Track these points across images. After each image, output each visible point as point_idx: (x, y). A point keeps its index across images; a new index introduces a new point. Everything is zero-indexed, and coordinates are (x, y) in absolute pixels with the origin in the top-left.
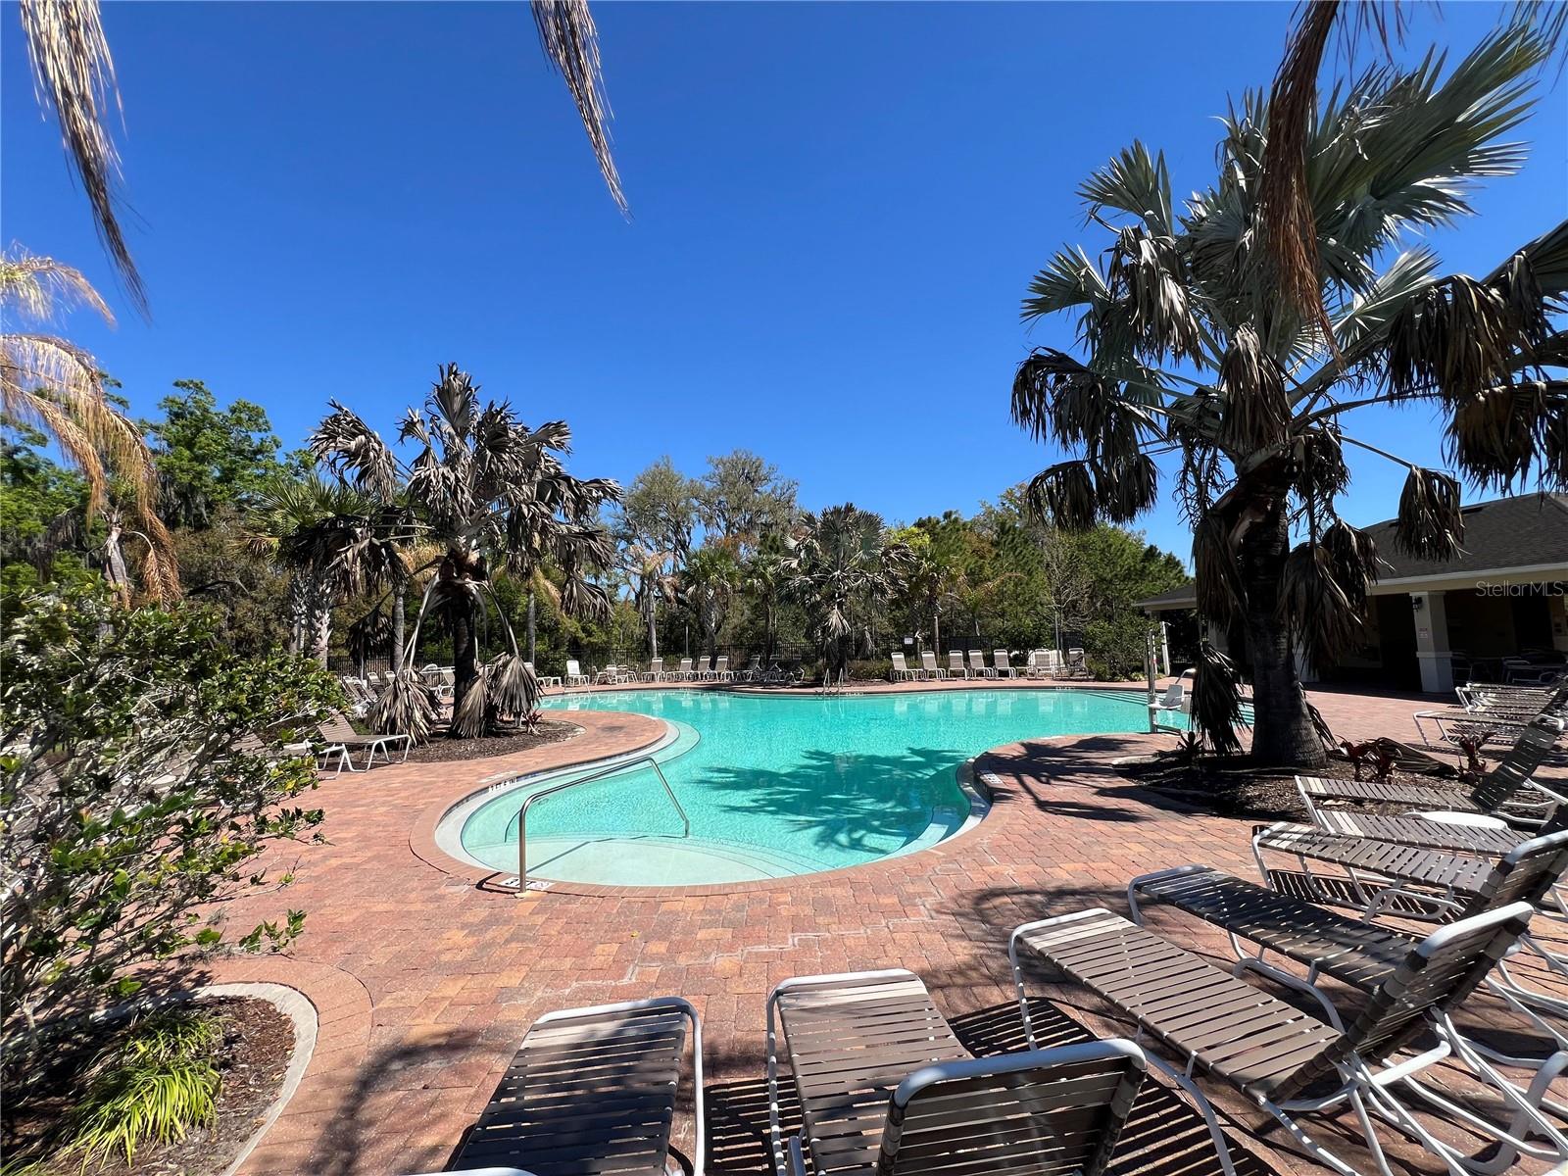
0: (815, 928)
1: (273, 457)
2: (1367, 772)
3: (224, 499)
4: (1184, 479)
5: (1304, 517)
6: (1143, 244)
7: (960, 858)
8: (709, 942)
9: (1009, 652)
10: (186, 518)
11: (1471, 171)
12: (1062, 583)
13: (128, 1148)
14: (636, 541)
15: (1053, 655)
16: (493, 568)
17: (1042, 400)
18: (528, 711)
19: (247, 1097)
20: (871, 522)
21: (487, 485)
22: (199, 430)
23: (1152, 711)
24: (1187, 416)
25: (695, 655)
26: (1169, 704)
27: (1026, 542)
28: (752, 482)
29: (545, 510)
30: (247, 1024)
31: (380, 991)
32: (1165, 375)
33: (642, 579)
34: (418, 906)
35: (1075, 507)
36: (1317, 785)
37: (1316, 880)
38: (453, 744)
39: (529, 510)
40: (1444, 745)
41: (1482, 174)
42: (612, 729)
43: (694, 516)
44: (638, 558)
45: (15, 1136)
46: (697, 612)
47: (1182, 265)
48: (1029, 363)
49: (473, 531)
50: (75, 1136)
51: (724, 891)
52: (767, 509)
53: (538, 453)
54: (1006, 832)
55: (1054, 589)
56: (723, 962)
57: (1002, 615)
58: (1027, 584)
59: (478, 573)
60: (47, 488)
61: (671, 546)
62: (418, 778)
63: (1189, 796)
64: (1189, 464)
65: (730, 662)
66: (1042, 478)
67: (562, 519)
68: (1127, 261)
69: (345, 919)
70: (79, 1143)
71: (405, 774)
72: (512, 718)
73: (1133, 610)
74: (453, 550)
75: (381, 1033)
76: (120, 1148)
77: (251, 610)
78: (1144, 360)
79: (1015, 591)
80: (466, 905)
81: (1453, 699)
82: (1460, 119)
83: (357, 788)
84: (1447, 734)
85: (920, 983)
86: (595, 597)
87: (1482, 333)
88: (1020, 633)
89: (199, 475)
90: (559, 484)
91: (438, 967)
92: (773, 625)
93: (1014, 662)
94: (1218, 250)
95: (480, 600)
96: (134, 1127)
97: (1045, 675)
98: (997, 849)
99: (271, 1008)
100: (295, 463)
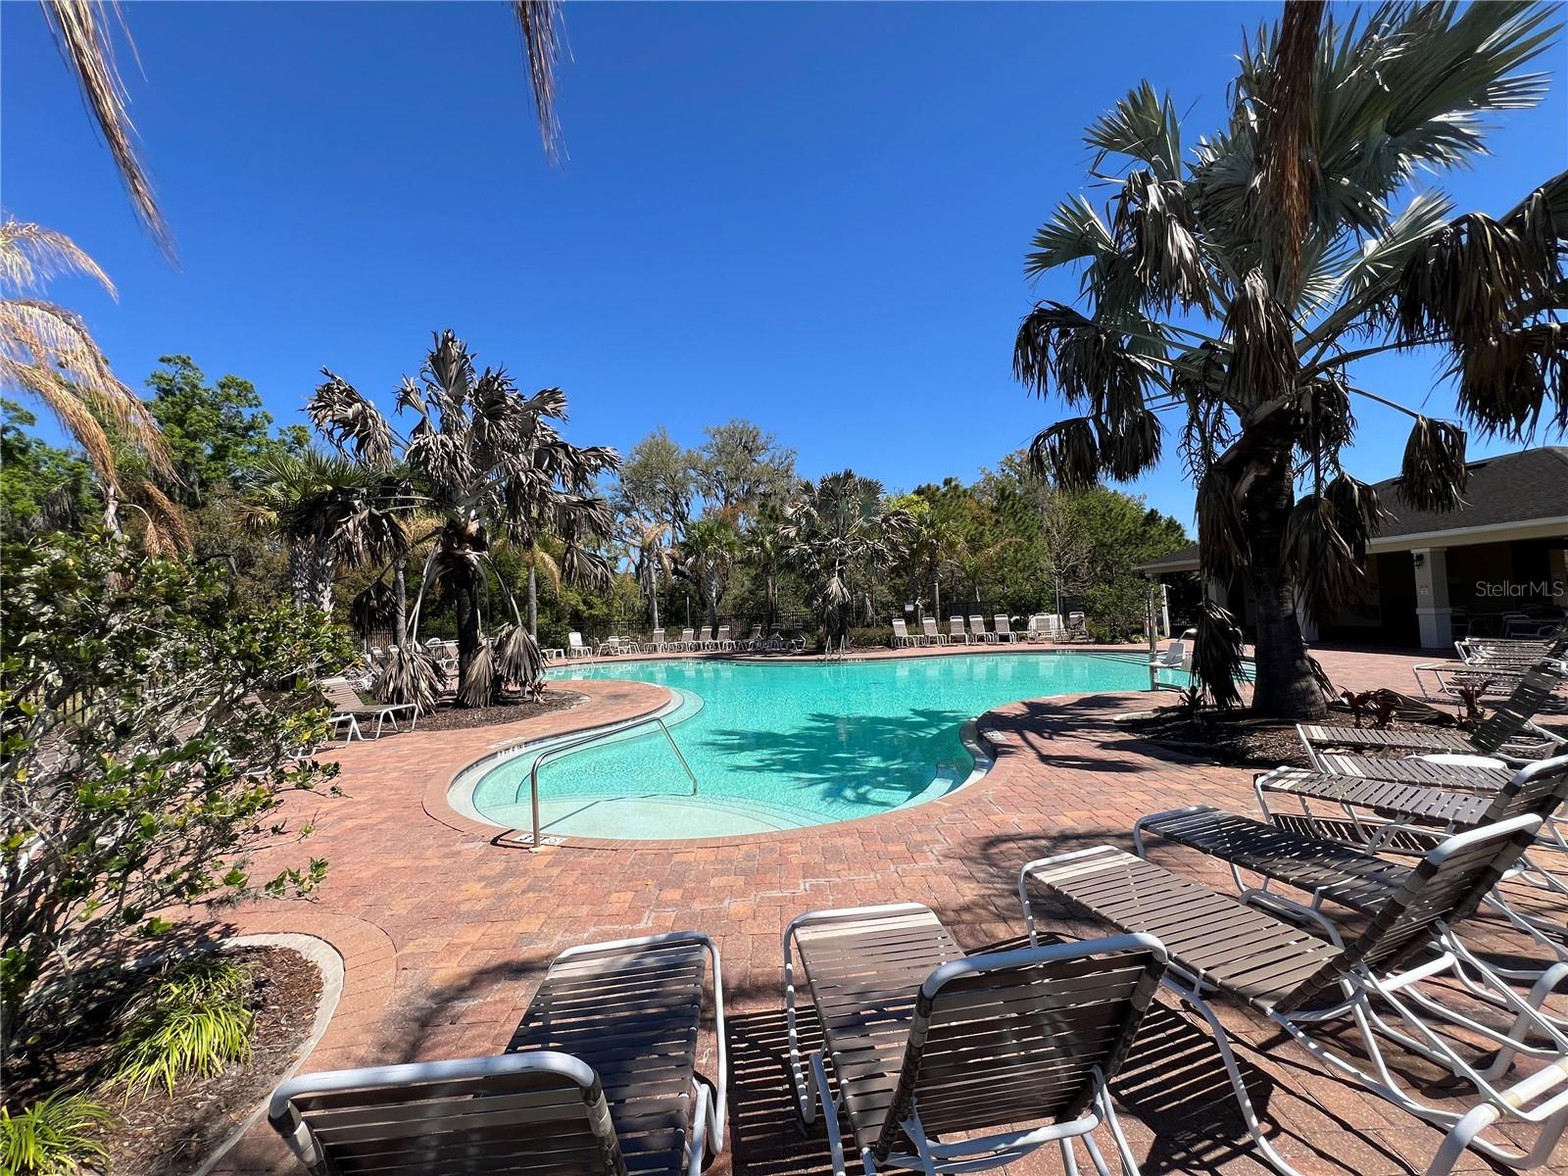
0: (826, 874)
1: (265, 434)
2: (1365, 721)
3: (218, 477)
4: (1189, 435)
5: (1310, 471)
6: (1150, 188)
7: (966, 809)
8: (722, 888)
9: (1010, 617)
10: (181, 497)
11: (1489, 104)
12: (1063, 549)
13: (169, 1081)
14: (634, 513)
15: (1054, 619)
16: (493, 538)
17: (1044, 355)
18: (533, 680)
19: (280, 1035)
20: (871, 488)
21: (484, 455)
22: (189, 407)
23: (1153, 669)
24: (1193, 371)
25: (696, 625)
26: (1171, 663)
27: (1026, 507)
28: (750, 451)
29: (543, 477)
30: (275, 969)
31: (403, 938)
32: (1169, 327)
33: (642, 550)
34: (435, 862)
35: (1078, 465)
36: (1319, 733)
37: (1317, 822)
38: (460, 714)
39: (527, 477)
40: (1442, 696)
41: (1500, 108)
42: (616, 697)
43: (692, 487)
44: (636, 531)
45: (58, 1072)
46: (697, 584)
47: (1190, 212)
48: (1032, 318)
49: (472, 502)
50: (116, 1070)
51: (736, 843)
52: (765, 479)
53: (534, 420)
54: (1011, 785)
55: (1053, 555)
56: (735, 906)
57: (1002, 581)
58: (1027, 550)
59: (478, 543)
60: (38, 467)
61: (669, 518)
62: (427, 745)
63: (1191, 748)
64: (1194, 418)
65: (731, 632)
66: (1045, 436)
67: (559, 487)
68: (1133, 207)
69: (363, 874)
70: (121, 1077)
71: (413, 742)
72: (518, 688)
73: (1134, 574)
74: (452, 521)
75: (406, 975)
76: (160, 1080)
77: (251, 588)
78: (1148, 312)
79: (1015, 558)
80: (482, 860)
81: (1453, 654)
82: (1479, 50)
83: (368, 756)
84: (1446, 686)
85: (932, 915)
86: (596, 566)
87: (1495, 274)
88: (1021, 598)
89: (192, 452)
90: (557, 452)
91: (459, 916)
92: (774, 595)
93: (1014, 626)
94: (1229, 195)
95: (481, 571)
96: (173, 1061)
97: (1046, 639)
98: (1003, 800)
99: (297, 956)
100: (289, 439)
